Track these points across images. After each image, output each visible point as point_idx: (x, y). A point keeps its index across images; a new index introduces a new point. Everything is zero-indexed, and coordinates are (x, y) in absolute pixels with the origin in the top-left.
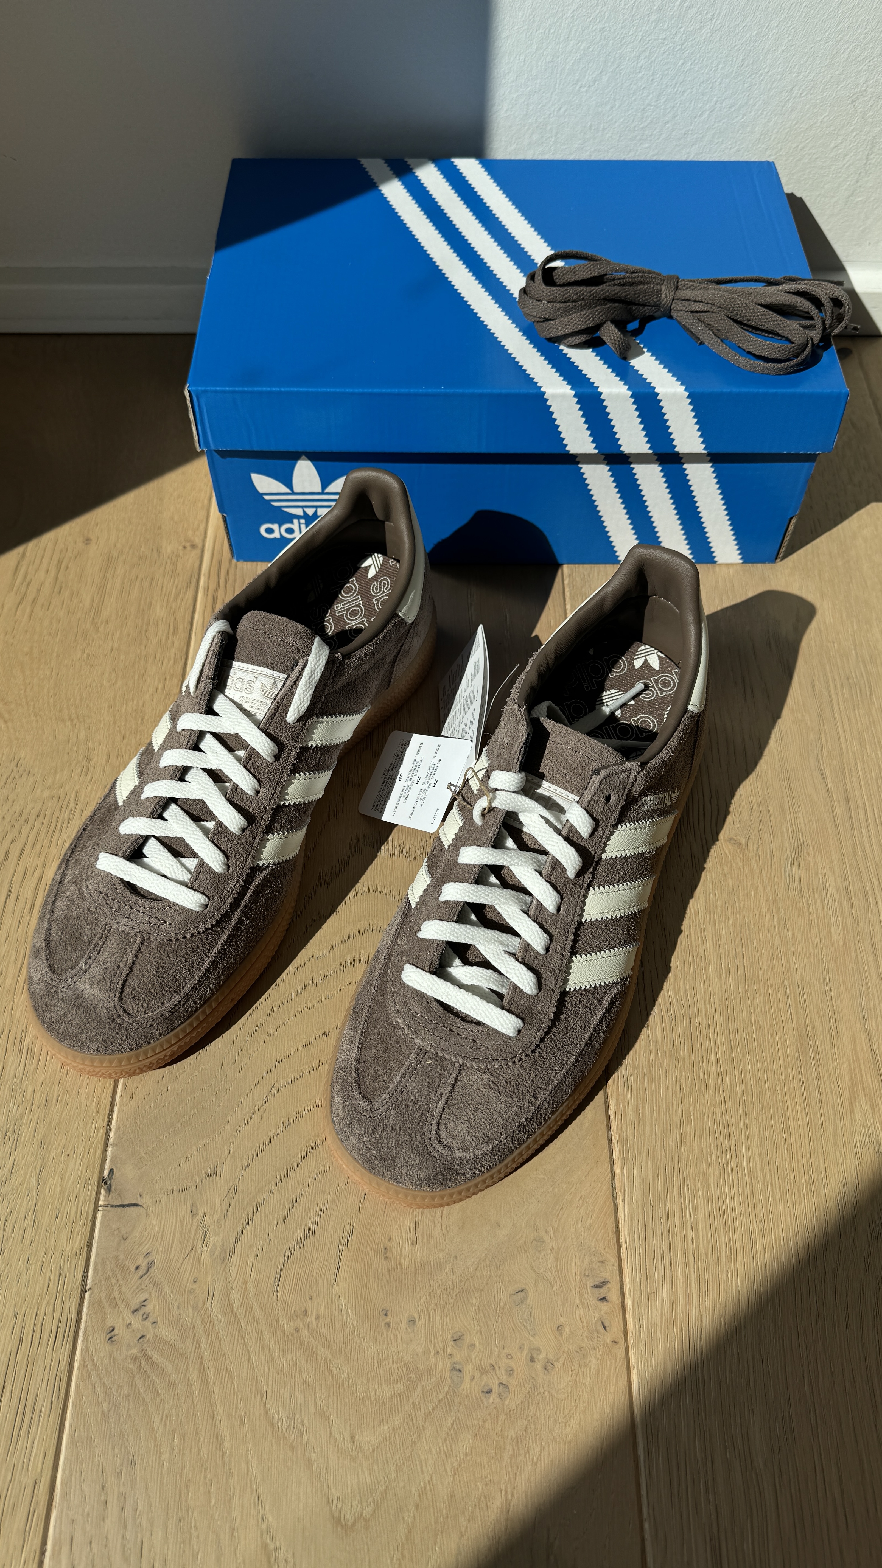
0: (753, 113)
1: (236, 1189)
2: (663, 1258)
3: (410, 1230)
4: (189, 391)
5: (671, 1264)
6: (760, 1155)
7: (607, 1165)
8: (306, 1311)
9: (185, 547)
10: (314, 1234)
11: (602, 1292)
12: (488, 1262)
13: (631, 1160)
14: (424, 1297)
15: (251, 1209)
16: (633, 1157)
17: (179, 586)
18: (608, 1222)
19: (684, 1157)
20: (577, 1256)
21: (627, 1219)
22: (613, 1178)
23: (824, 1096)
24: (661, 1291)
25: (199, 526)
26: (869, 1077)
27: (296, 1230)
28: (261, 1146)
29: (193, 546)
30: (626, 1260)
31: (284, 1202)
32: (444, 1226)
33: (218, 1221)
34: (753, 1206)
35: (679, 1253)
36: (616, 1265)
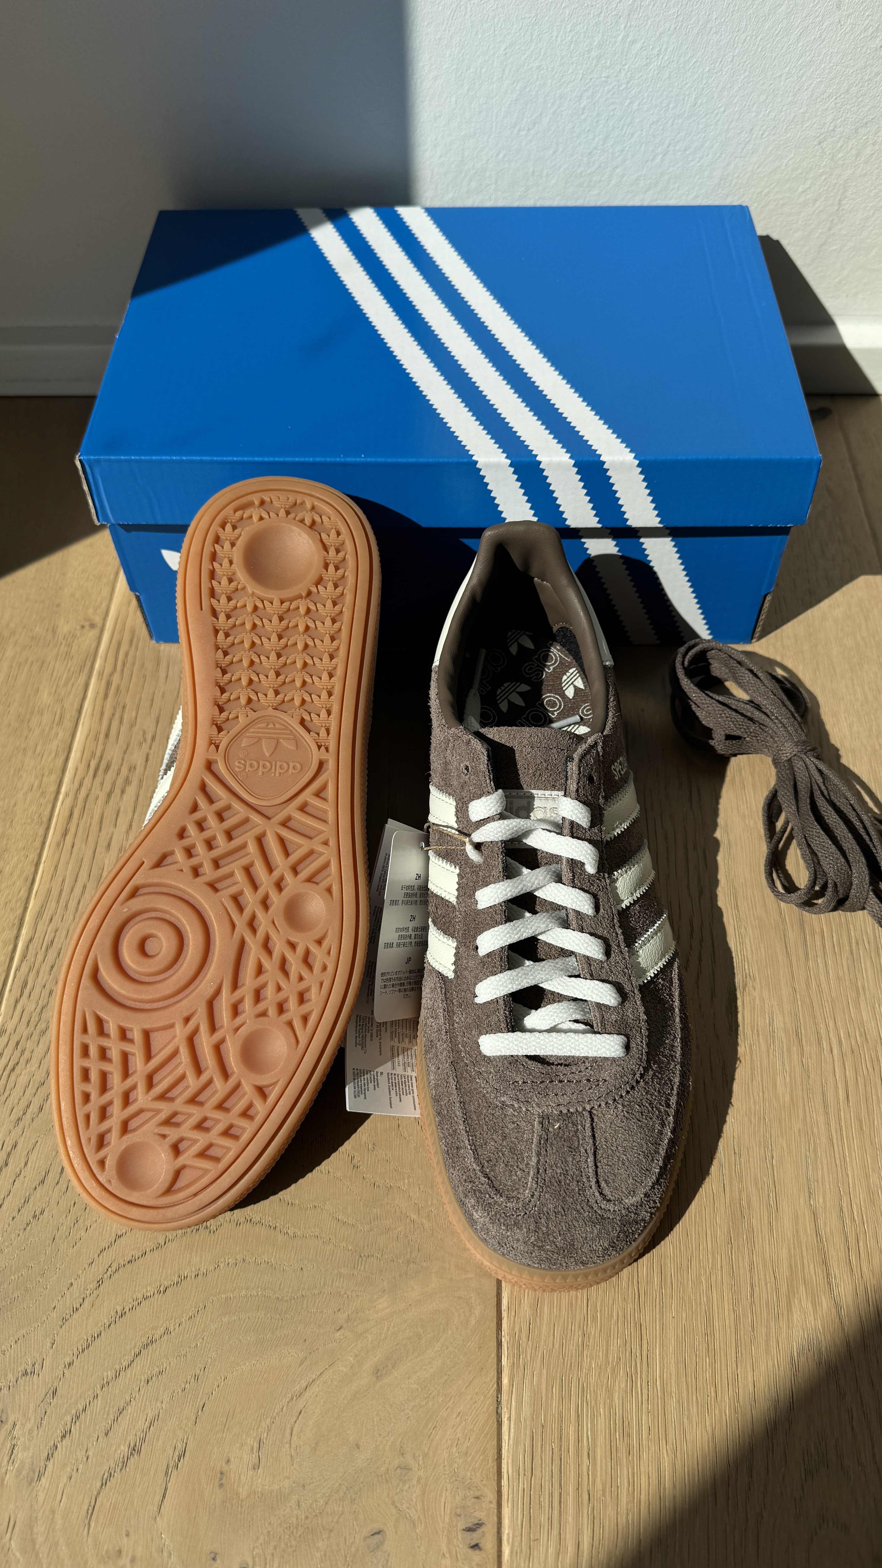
0: (710, 156)
1: (54, 1393)
2: (551, 1495)
3: (252, 1449)
4: (80, 461)
5: (560, 1502)
6: (677, 1364)
7: (494, 1373)
8: (120, 1552)
9: (83, 627)
10: (139, 1452)
11: (475, 1537)
12: (341, 1494)
13: (522, 1368)
14: (262, 1538)
15: (69, 1418)
16: (525, 1363)
17: (72, 669)
18: (488, 1446)
19: (585, 1365)
20: (449, 1489)
21: (511, 1442)
22: (499, 1390)
23: (757, 1289)
24: (546, 1538)
25: (101, 603)
26: (812, 1266)
27: (119, 1446)
28: (90, 1339)
29: (92, 626)
30: (506, 1497)
31: (109, 1411)
32: (293, 1446)
33: (31, 1431)
34: (664, 1429)
35: (571, 1489)
36: (495, 1502)
